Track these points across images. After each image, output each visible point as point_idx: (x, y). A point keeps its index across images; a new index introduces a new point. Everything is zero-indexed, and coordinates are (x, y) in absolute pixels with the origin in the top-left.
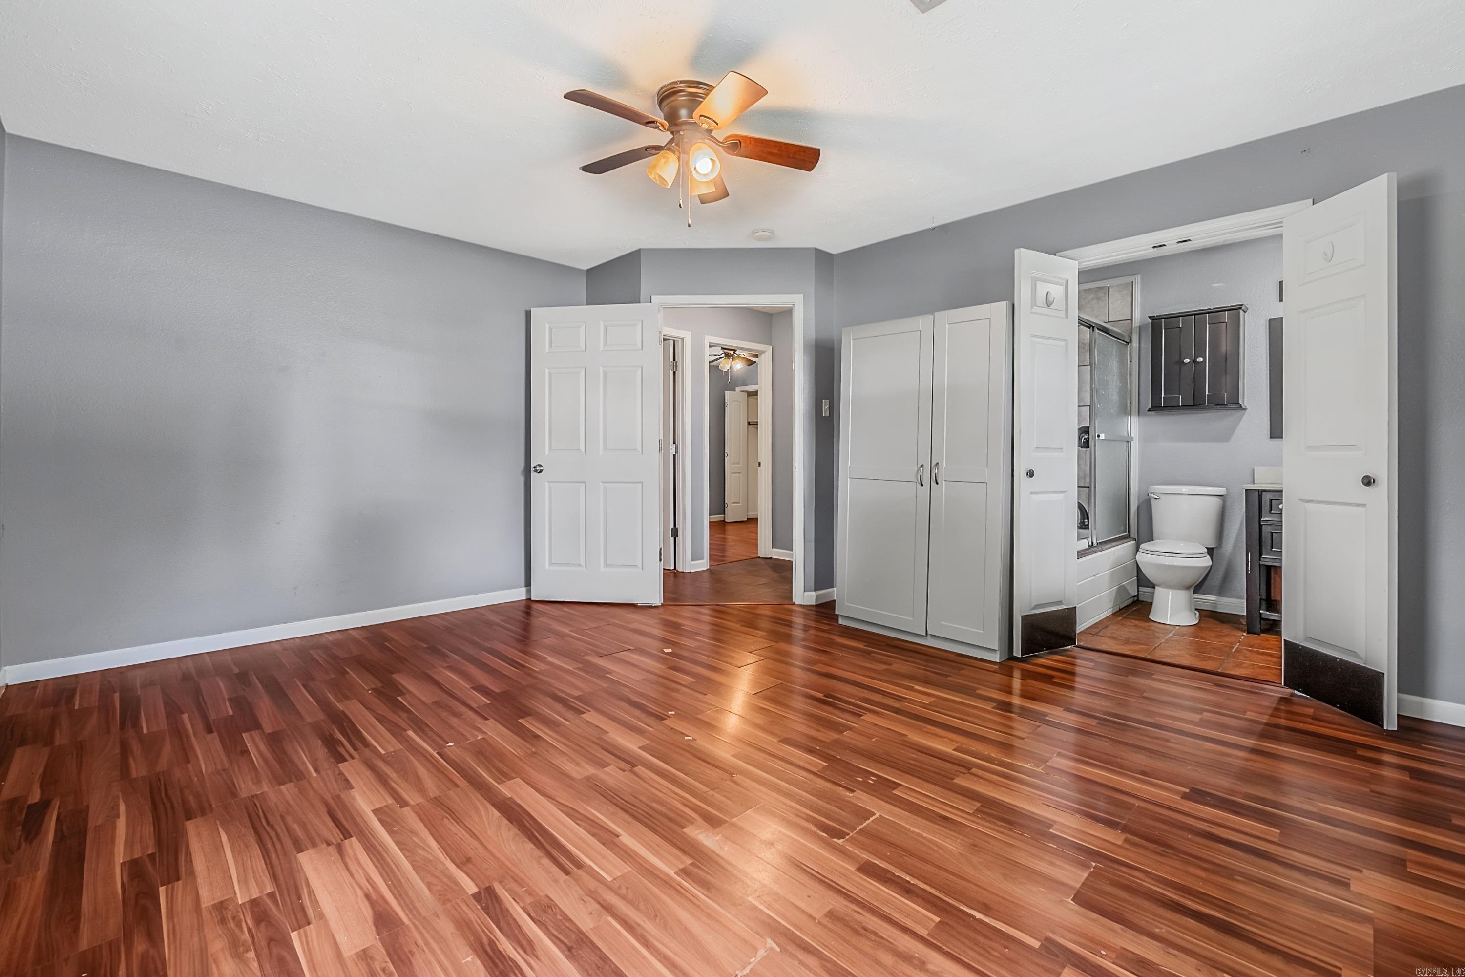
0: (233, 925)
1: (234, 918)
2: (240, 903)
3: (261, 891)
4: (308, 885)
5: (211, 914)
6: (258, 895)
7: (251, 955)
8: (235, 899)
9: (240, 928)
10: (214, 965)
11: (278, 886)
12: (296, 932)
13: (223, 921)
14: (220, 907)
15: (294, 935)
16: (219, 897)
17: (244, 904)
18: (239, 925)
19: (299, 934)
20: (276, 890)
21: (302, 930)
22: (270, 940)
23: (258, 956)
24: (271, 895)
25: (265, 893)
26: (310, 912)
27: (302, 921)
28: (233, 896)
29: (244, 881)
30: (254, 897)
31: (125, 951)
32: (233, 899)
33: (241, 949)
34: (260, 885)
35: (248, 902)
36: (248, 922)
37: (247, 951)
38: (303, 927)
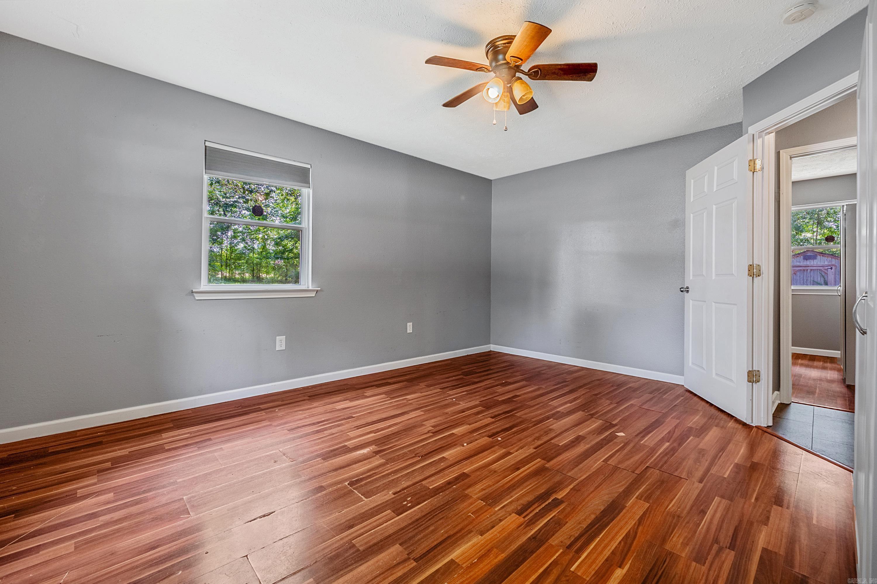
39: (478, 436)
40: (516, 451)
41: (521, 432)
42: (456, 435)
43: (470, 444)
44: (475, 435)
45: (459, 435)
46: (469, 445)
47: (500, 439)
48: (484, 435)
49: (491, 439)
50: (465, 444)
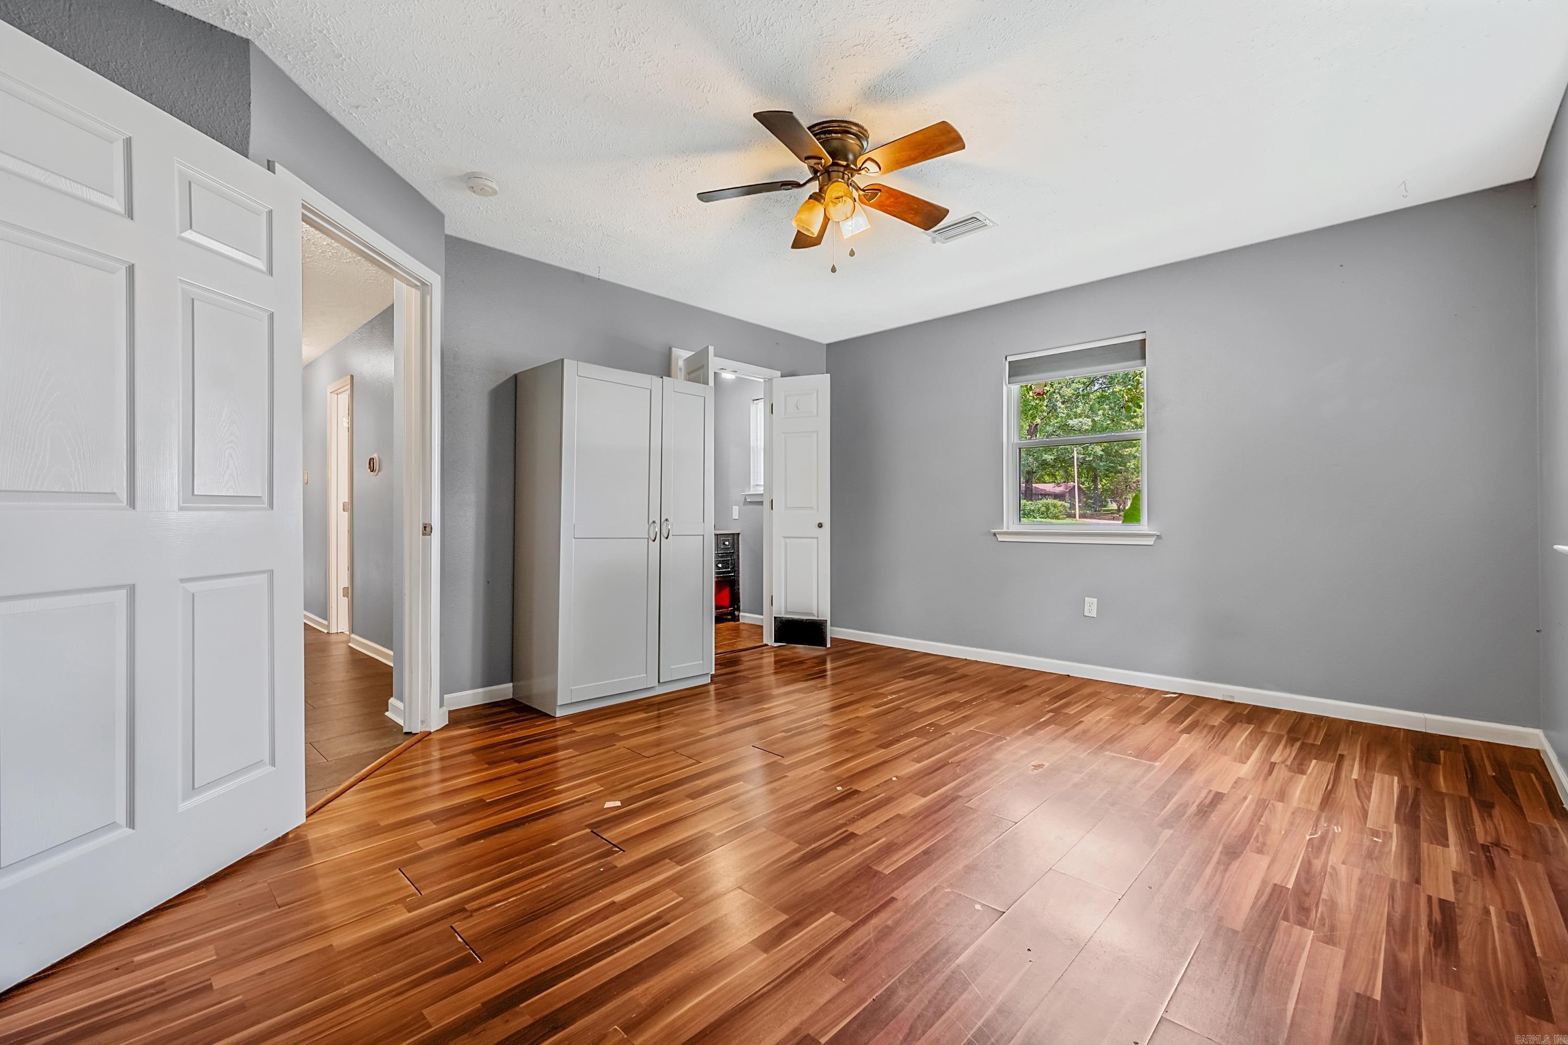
0: (1327, 921)
1: (1324, 924)
2: (1312, 932)
3: (1292, 927)
4: (1255, 904)
5: (1339, 941)
6: (1295, 926)
7: (1324, 896)
8: (1315, 938)
9: (1322, 916)
10: (1352, 907)
11: (1275, 921)
12: (1288, 886)
13: (1333, 928)
14: (1330, 940)
15: (1290, 885)
16: (1328, 949)
17: (1311, 929)
18: (1322, 919)
19: (1286, 884)
20: (1279, 919)
21: (1283, 885)
22: (1307, 895)
23: (1320, 893)
24: (1286, 918)
25: (1289, 924)
26: (1268, 890)
27: (1278, 891)
28: (1315, 941)
29: (1300, 946)
30: (1299, 927)
31: (1418, 962)
32: (1316, 939)
33: (1329, 904)
34: (1288, 933)
35: (1307, 928)
36: (1314, 915)
37: (1326, 900)
38: (1280, 886)
39: (876, 792)
40: (815, 772)
41: (797, 802)
42: (917, 794)
43: (886, 779)
44: (883, 794)
45: (909, 795)
46: (889, 778)
47: (839, 788)
48: (867, 795)
49: (855, 787)
50: (894, 779)
